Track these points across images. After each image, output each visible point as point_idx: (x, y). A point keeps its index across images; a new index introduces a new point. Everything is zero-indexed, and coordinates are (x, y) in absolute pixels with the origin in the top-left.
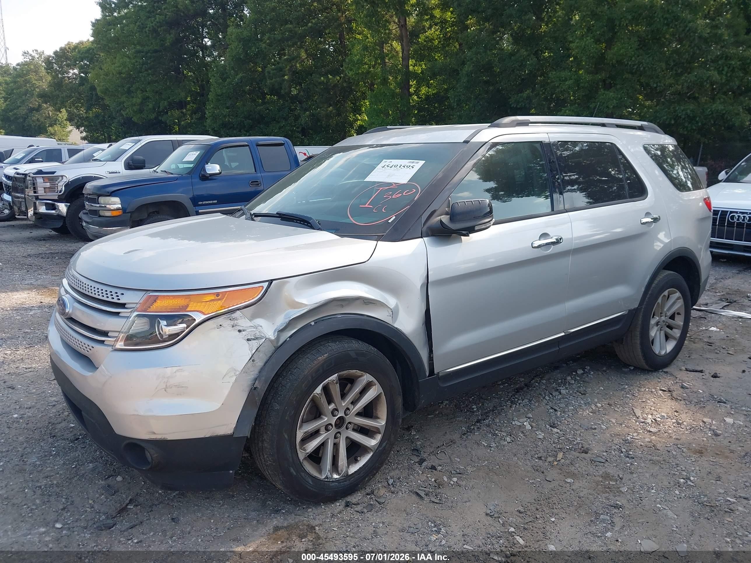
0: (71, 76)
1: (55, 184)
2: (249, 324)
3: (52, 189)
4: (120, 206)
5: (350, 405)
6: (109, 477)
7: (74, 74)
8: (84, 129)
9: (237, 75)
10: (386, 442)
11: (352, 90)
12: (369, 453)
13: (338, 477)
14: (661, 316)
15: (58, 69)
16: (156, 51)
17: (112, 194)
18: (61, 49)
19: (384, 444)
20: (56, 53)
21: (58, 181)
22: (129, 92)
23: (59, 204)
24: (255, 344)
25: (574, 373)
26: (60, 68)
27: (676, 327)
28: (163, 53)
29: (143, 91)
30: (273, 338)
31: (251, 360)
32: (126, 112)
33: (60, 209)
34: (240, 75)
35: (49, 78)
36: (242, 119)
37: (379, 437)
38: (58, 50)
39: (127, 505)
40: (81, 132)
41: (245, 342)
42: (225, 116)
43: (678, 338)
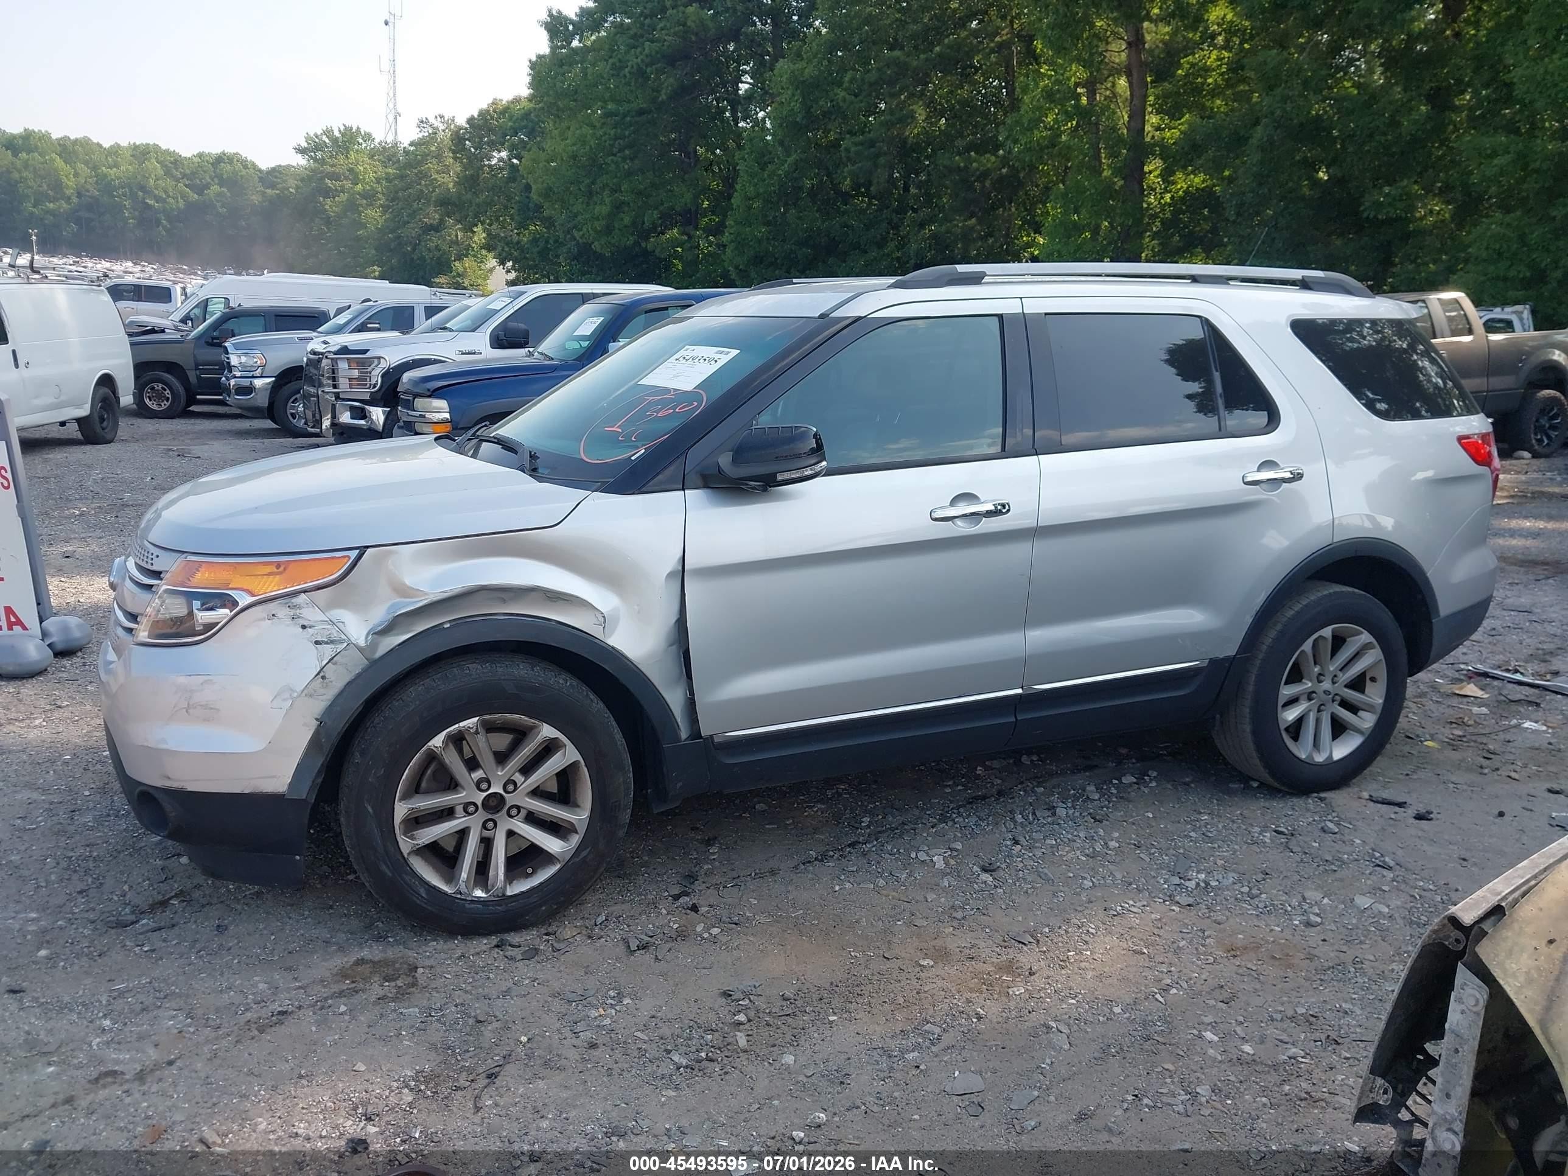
0: (495, 165)
1: (367, 373)
2: (321, 616)
3: (362, 380)
4: (447, 416)
5: (517, 774)
6: (173, 856)
7: (501, 160)
8: (513, 266)
9: (789, 156)
10: (588, 850)
11: (1021, 184)
12: (554, 864)
13: (484, 895)
14: (1320, 682)
15: (473, 150)
16: (641, 112)
17: (434, 394)
18: (481, 113)
19: (584, 853)
20: (471, 121)
21: (372, 366)
22: (590, 194)
23: (371, 409)
24: (328, 651)
25: (1115, 781)
26: (476, 150)
27: (1363, 707)
28: (655, 115)
29: (615, 190)
30: (362, 642)
31: (320, 676)
32: (581, 233)
33: (374, 418)
34: (794, 157)
35: (458, 168)
36: (793, 247)
37: (575, 840)
38: (476, 116)
39: (170, 899)
40: (508, 271)
41: (312, 646)
42: (760, 241)
43: (1367, 733)
